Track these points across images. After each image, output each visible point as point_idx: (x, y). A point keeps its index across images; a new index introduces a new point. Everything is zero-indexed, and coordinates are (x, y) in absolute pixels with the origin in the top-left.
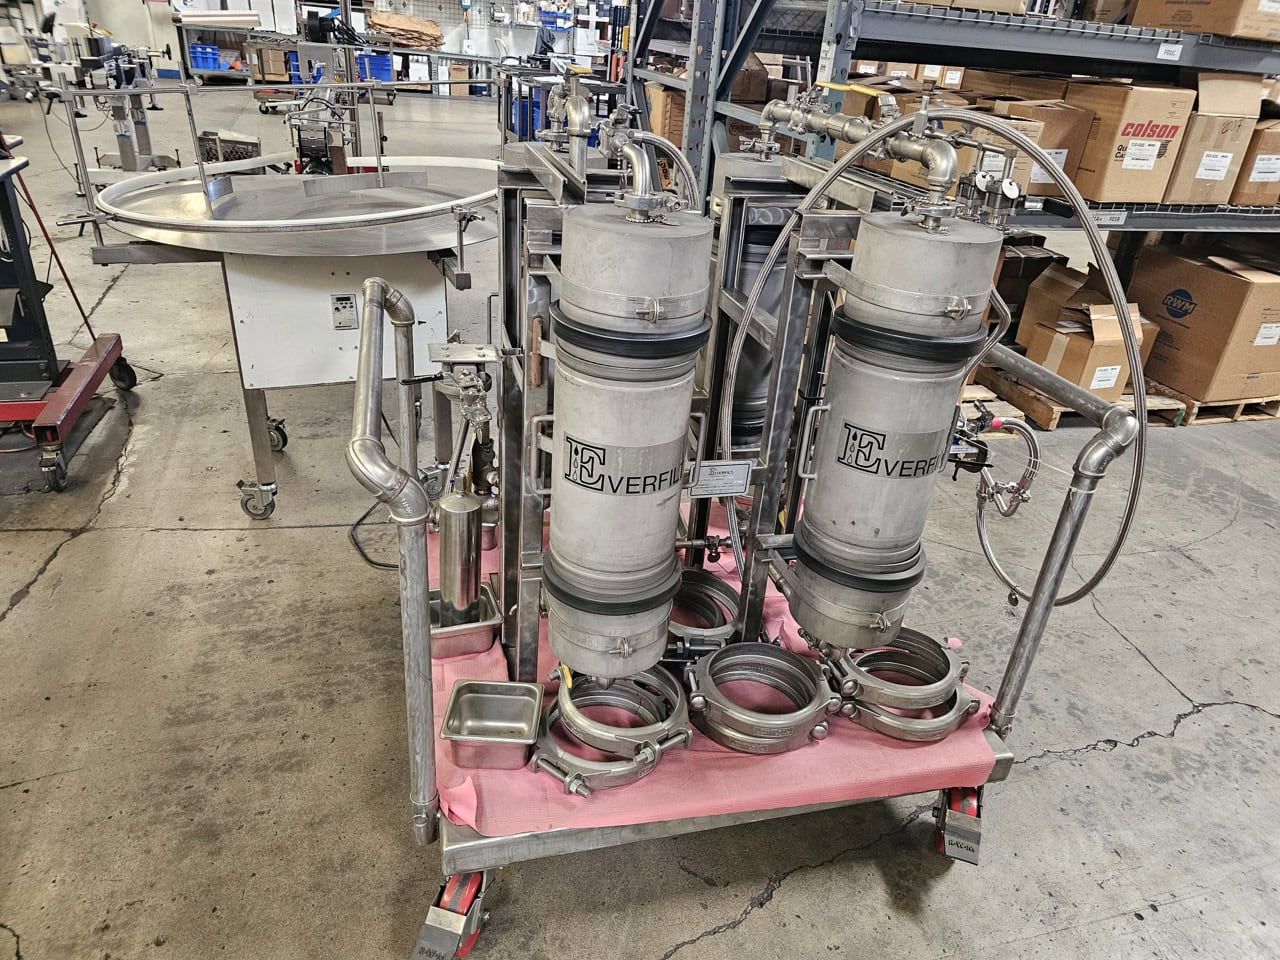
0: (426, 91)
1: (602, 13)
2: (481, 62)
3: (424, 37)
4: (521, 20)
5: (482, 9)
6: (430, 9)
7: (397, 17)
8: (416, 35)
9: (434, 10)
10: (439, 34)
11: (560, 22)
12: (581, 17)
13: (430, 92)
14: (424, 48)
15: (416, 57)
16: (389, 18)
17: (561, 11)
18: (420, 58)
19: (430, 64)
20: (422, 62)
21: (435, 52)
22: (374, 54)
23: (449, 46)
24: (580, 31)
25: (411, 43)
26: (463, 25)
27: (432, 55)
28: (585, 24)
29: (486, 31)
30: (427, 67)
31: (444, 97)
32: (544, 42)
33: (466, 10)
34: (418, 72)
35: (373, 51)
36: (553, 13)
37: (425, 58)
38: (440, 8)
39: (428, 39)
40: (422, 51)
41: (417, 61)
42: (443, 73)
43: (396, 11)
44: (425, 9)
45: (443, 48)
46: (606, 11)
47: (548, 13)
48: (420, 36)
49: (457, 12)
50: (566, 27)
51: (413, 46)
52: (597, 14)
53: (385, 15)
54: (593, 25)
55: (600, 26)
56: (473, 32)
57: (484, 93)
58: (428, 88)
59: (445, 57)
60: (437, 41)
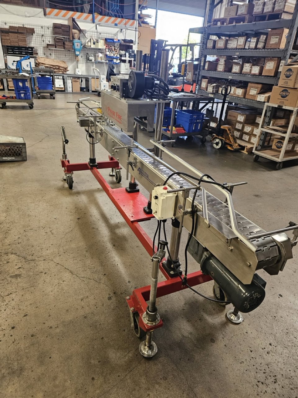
0: (63, 91)
1: (131, 57)
2: (83, 78)
3: (61, 68)
4: (99, 60)
5: (83, 56)
6: (61, 56)
7: (48, 60)
8: (57, 67)
9: (63, 56)
10: (66, 66)
11: (115, 61)
12: (123, 58)
13: (64, 91)
14: (61, 73)
15: (57, 77)
16: (45, 60)
17: (115, 56)
18: (59, 77)
19: (63, 79)
20: (60, 79)
21: (66, 74)
22: (40, 76)
23: (70, 71)
24: (122, 64)
25: (56, 70)
26: (75, 63)
27: (65, 76)
28: (124, 61)
29: (84, 65)
30: (62, 81)
31: (70, 93)
32: (110, 69)
33: (77, 56)
34: (59, 83)
35: (40, 75)
36: (112, 57)
37: (61, 77)
38: (66, 56)
39: (62, 69)
40: (60, 74)
41: (58, 78)
42: (69, 82)
43: (47, 57)
44: (59, 56)
45: (68, 72)
46: (133, 55)
47: (110, 57)
48: (59, 68)
49: (72, 57)
50: (117, 62)
51: (56, 72)
52: (129, 57)
53: (43, 59)
54: (127, 61)
55: (130, 62)
56: (80, 65)
57: (85, 90)
58: (63, 89)
59: (69, 76)
60: (66, 69)
